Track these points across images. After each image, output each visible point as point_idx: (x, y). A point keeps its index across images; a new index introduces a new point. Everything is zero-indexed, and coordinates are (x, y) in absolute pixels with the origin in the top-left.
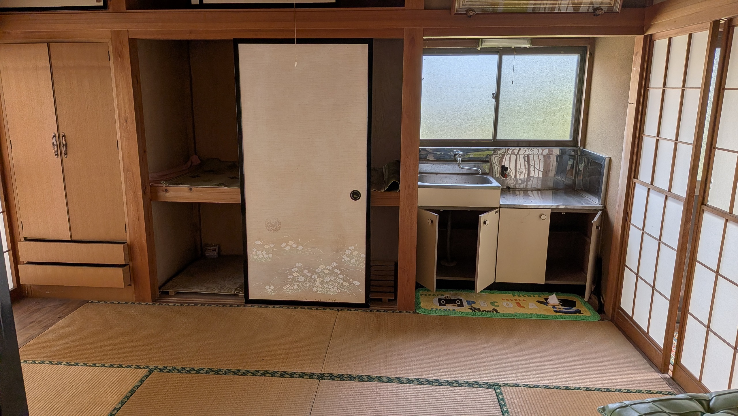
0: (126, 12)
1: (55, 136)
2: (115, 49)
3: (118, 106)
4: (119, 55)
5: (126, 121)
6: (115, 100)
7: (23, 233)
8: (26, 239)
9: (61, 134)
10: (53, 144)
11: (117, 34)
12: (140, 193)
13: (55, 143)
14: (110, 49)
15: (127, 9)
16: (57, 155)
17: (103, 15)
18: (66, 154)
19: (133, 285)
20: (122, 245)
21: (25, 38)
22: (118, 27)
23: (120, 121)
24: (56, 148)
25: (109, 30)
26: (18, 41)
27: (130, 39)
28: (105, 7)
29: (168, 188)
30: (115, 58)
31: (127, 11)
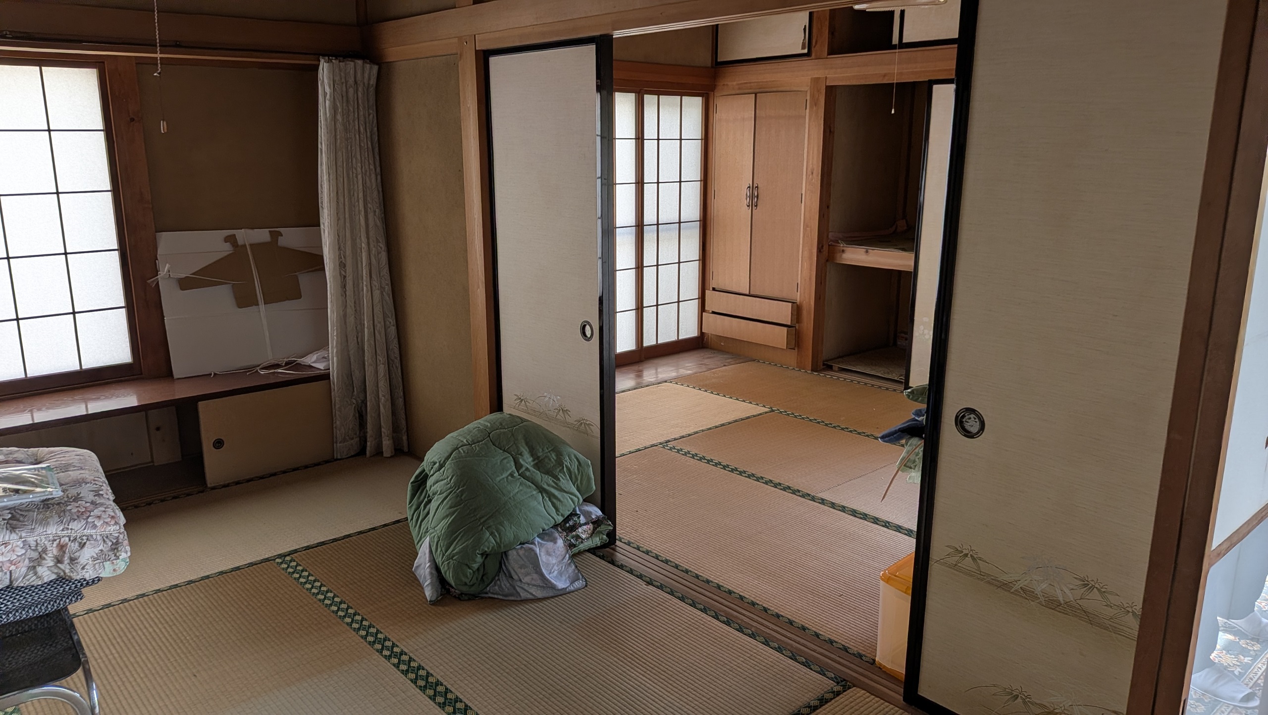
0: (827, 58)
1: (749, 187)
2: (812, 96)
3: (808, 156)
4: (815, 103)
5: (812, 173)
6: (806, 150)
7: (713, 283)
8: (714, 289)
9: (755, 185)
10: (747, 194)
11: (816, 81)
12: (815, 251)
13: (748, 194)
14: (808, 98)
15: (829, 54)
16: (749, 206)
17: (807, 63)
18: (756, 206)
19: (796, 349)
20: (790, 304)
21: (739, 89)
22: (819, 74)
23: (807, 173)
24: (748, 199)
25: (810, 77)
26: (734, 92)
27: (827, 87)
28: (808, 54)
29: (844, 248)
30: (811, 107)
31: (829, 57)
